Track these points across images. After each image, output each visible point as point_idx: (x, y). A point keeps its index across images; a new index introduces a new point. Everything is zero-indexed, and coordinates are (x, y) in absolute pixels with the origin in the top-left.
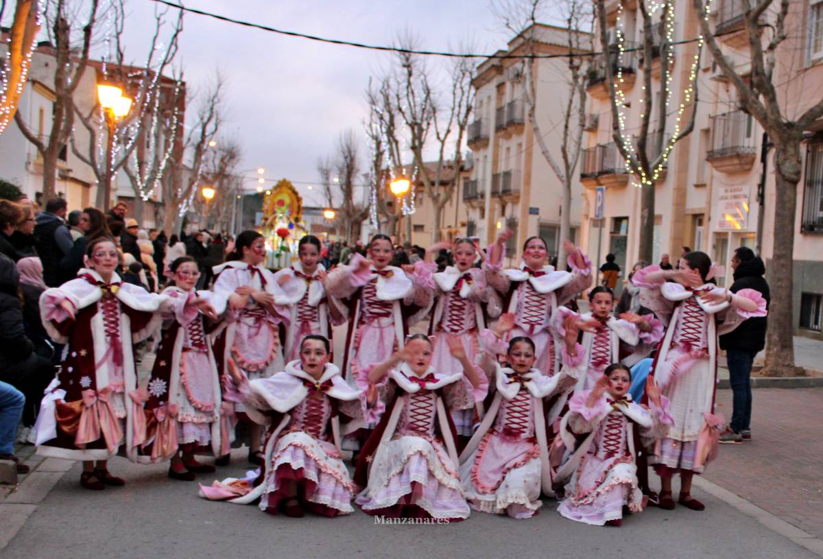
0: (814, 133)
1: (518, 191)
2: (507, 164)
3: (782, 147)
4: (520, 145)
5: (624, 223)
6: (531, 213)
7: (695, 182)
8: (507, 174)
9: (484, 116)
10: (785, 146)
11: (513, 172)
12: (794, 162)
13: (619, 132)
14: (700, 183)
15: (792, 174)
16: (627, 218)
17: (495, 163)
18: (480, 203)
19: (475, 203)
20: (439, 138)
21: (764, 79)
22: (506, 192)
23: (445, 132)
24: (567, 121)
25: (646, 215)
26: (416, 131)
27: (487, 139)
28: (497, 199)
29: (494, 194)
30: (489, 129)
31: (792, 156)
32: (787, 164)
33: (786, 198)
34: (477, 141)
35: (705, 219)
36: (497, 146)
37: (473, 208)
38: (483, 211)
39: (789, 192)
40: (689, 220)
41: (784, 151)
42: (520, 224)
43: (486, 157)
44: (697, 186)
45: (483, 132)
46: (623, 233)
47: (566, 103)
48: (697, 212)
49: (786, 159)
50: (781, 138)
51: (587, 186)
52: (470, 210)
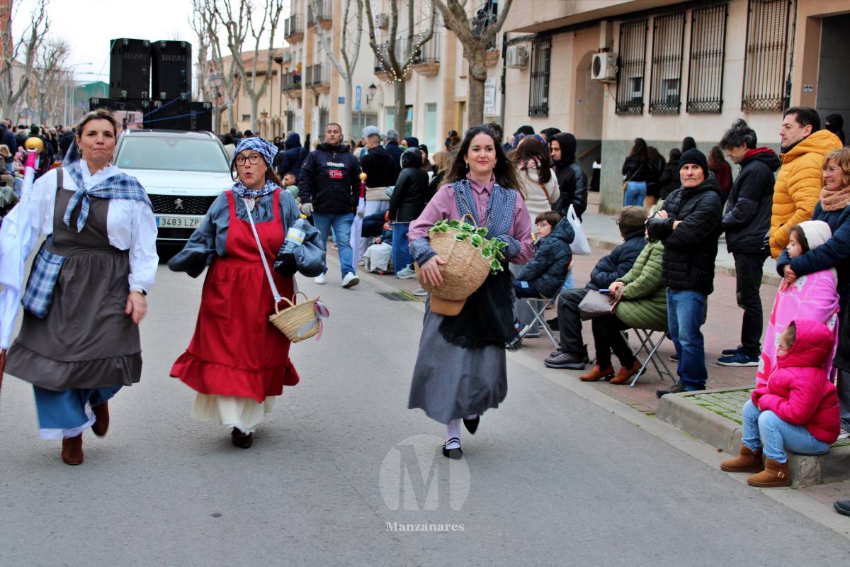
0: (536, 34)
1: (328, 83)
2: (319, 57)
3: (472, 55)
4: (329, 39)
5: (410, 110)
6: (340, 102)
7: (461, 75)
8: (318, 67)
9: (299, 12)
10: (474, 54)
11: (322, 65)
12: (481, 65)
13: (375, 41)
14: (464, 75)
15: (479, 74)
16: (411, 106)
17: (310, 56)
18: (298, 93)
19: (293, 93)
20: (254, 35)
21: (457, 5)
22: (318, 83)
23: (260, 30)
24: (345, 28)
25: (398, 105)
26: (232, 30)
27: (303, 34)
28: (311, 90)
29: (308, 85)
30: (303, 25)
31: (480, 61)
32: (476, 67)
33: (476, 93)
34: (293, 36)
35: (467, 105)
36: (311, 40)
37: (293, 98)
38: (300, 100)
39: (479, 88)
40: (457, 106)
41: (474, 58)
42: (330, 113)
43: (301, 50)
44: (462, 77)
45: (298, 27)
46: (409, 119)
47: (344, 12)
48: (463, 100)
49: (475, 64)
50: (471, 48)
51: (380, 79)
52: (290, 100)
